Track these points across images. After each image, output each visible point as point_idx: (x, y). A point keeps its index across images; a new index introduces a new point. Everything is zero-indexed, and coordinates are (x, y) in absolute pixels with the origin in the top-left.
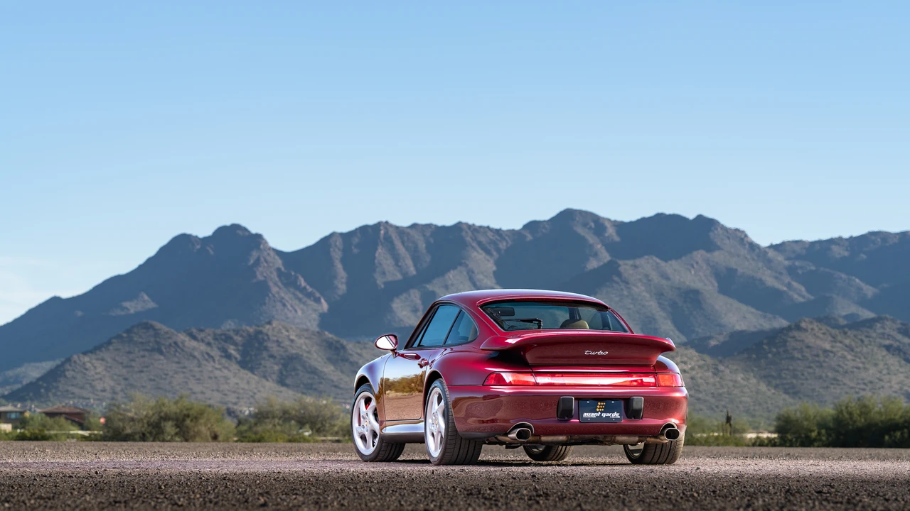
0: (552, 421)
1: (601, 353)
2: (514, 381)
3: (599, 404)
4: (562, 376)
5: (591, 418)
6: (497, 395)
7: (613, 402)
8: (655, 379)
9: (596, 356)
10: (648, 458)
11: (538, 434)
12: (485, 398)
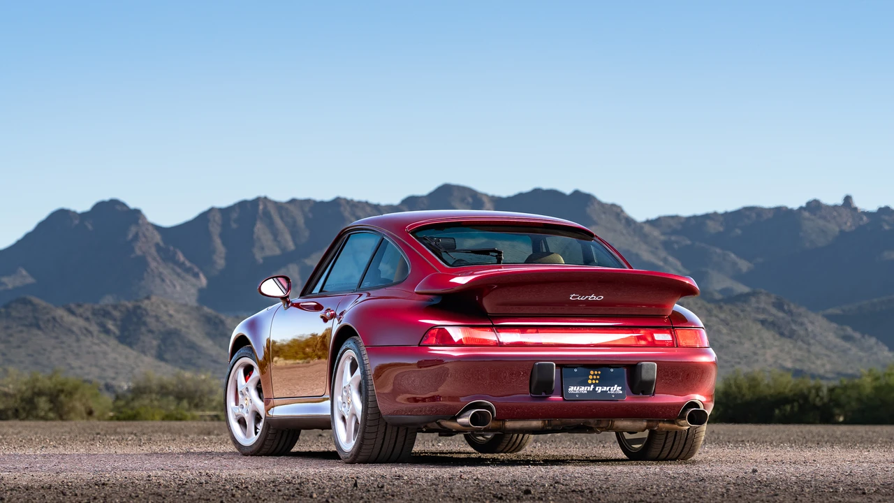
0: (521, 396)
1: (593, 297)
2: (466, 339)
3: (592, 372)
4: (537, 332)
5: (581, 394)
6: (440, 360)
7: (612, 370)
8: (673, 337)
9: (587, 303)
10: (655, 451)
11: (501, 418)
12: (420, 365)
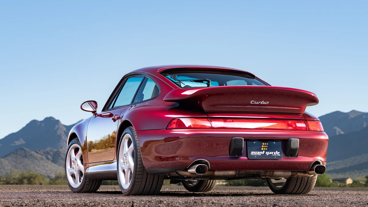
0: (224, 157)
1: (263, 102)
2: (193, 125)
3: (263, 144)
4: (233, 121)
5: (257, 156)
6: (177, 137)
7: (274, 143)
8: (306, 125)
9: (260, 105)
10: (290, 190)
11: (213, 170)
12: (166, 140)
